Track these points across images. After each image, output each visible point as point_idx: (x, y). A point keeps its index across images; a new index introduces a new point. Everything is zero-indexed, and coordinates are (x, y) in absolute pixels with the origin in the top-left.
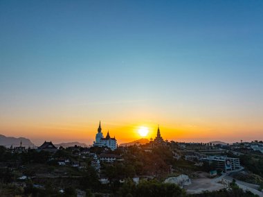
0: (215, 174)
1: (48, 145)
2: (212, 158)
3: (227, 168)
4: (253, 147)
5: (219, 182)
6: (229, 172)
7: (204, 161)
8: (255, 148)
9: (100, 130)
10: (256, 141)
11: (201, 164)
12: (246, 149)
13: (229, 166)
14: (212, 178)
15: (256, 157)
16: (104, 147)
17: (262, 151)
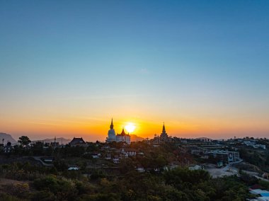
0: (221, 165)
1: (78, 141)
2: (216, 152)
3: (229, 160)
4: (246, 143)
5: (227, 171)
6: (232, 163)
7: (208, 155)
8: (247, 143)
9: (112, 126)
10: (247, 138)
11: (207, 157)
12: (240, 144)
13: (231, 158)
14: (220, 168)
15: (250, 152)
16: (123, 143)
17: (254, 146)
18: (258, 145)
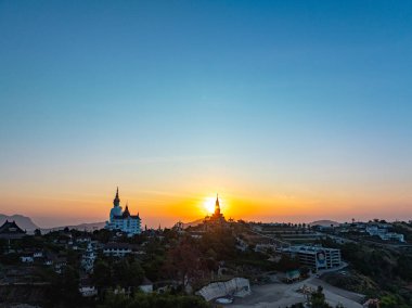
0: (297, 275)
2: (298, 248)
3: (318, 265)
4: (368, 230)
5: (299, 291)
7: (282, 254)
8: (372, 231)
9: (116, 201)
10: (376, 221)
11: (278, 259)
12: (357, 233)
13: (322, 262)
14: (290, 282)
15: (371, 246)
16: (116, 231)
17: (382, 237)
18: (390, 235)
